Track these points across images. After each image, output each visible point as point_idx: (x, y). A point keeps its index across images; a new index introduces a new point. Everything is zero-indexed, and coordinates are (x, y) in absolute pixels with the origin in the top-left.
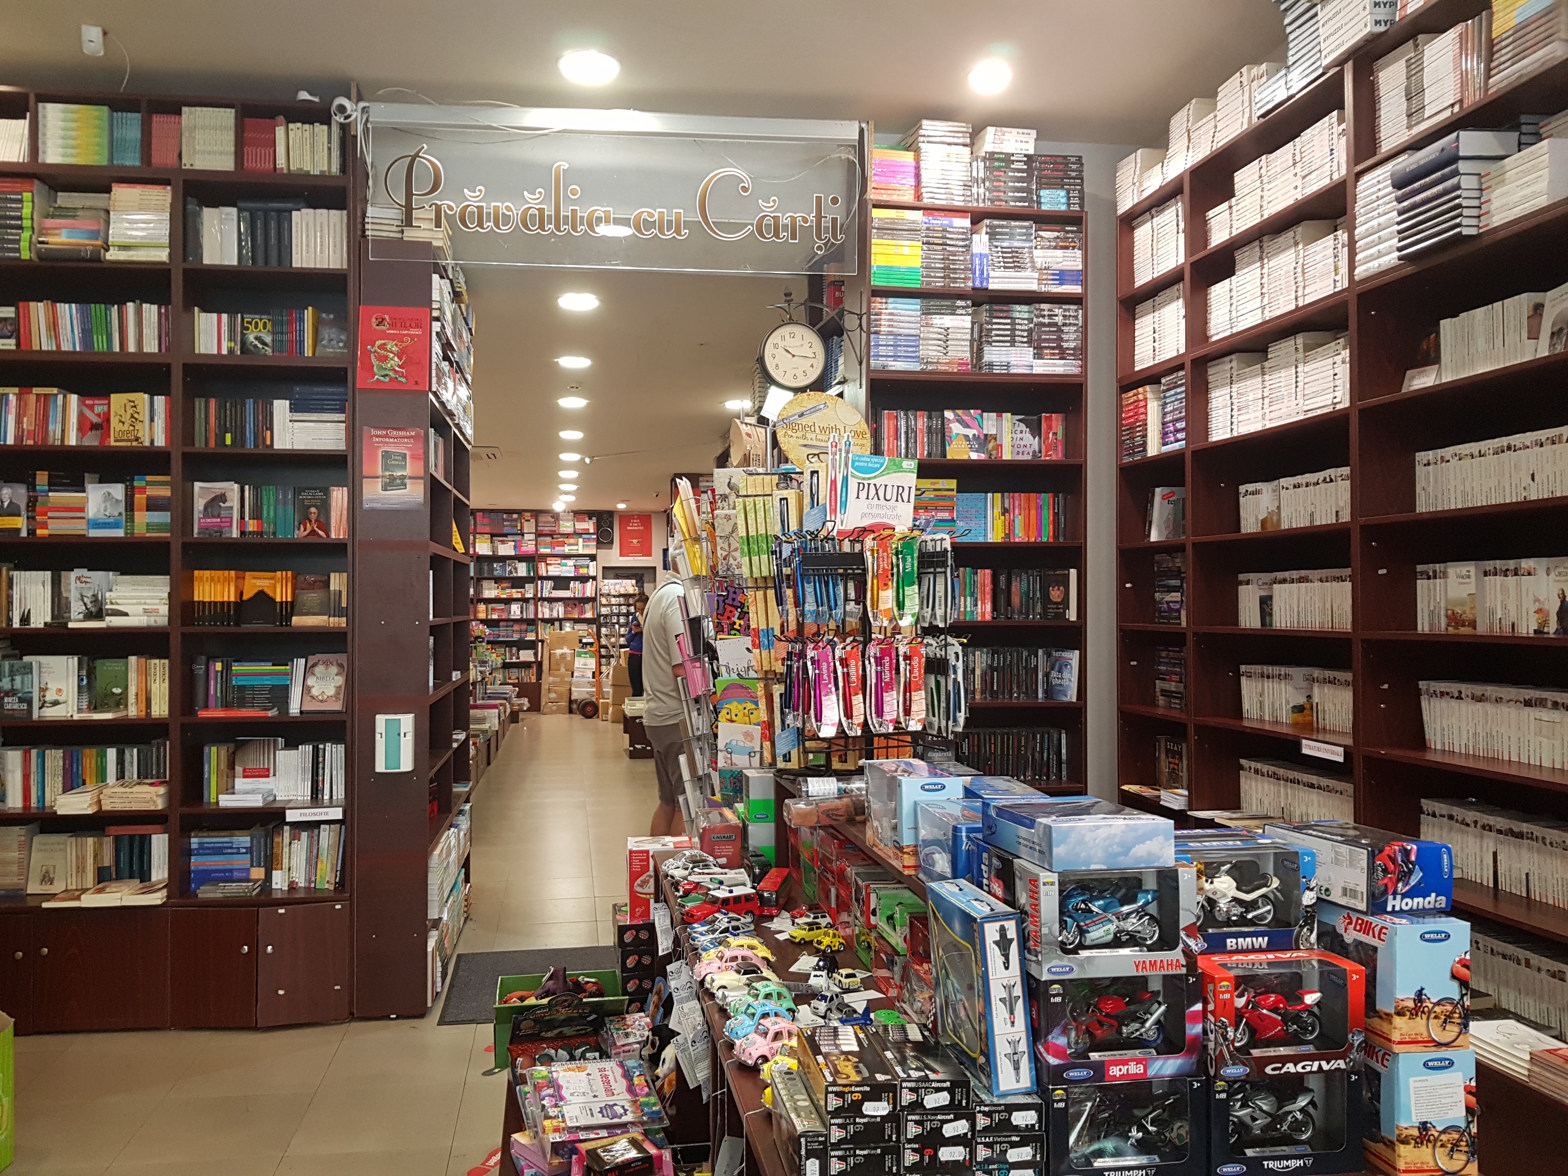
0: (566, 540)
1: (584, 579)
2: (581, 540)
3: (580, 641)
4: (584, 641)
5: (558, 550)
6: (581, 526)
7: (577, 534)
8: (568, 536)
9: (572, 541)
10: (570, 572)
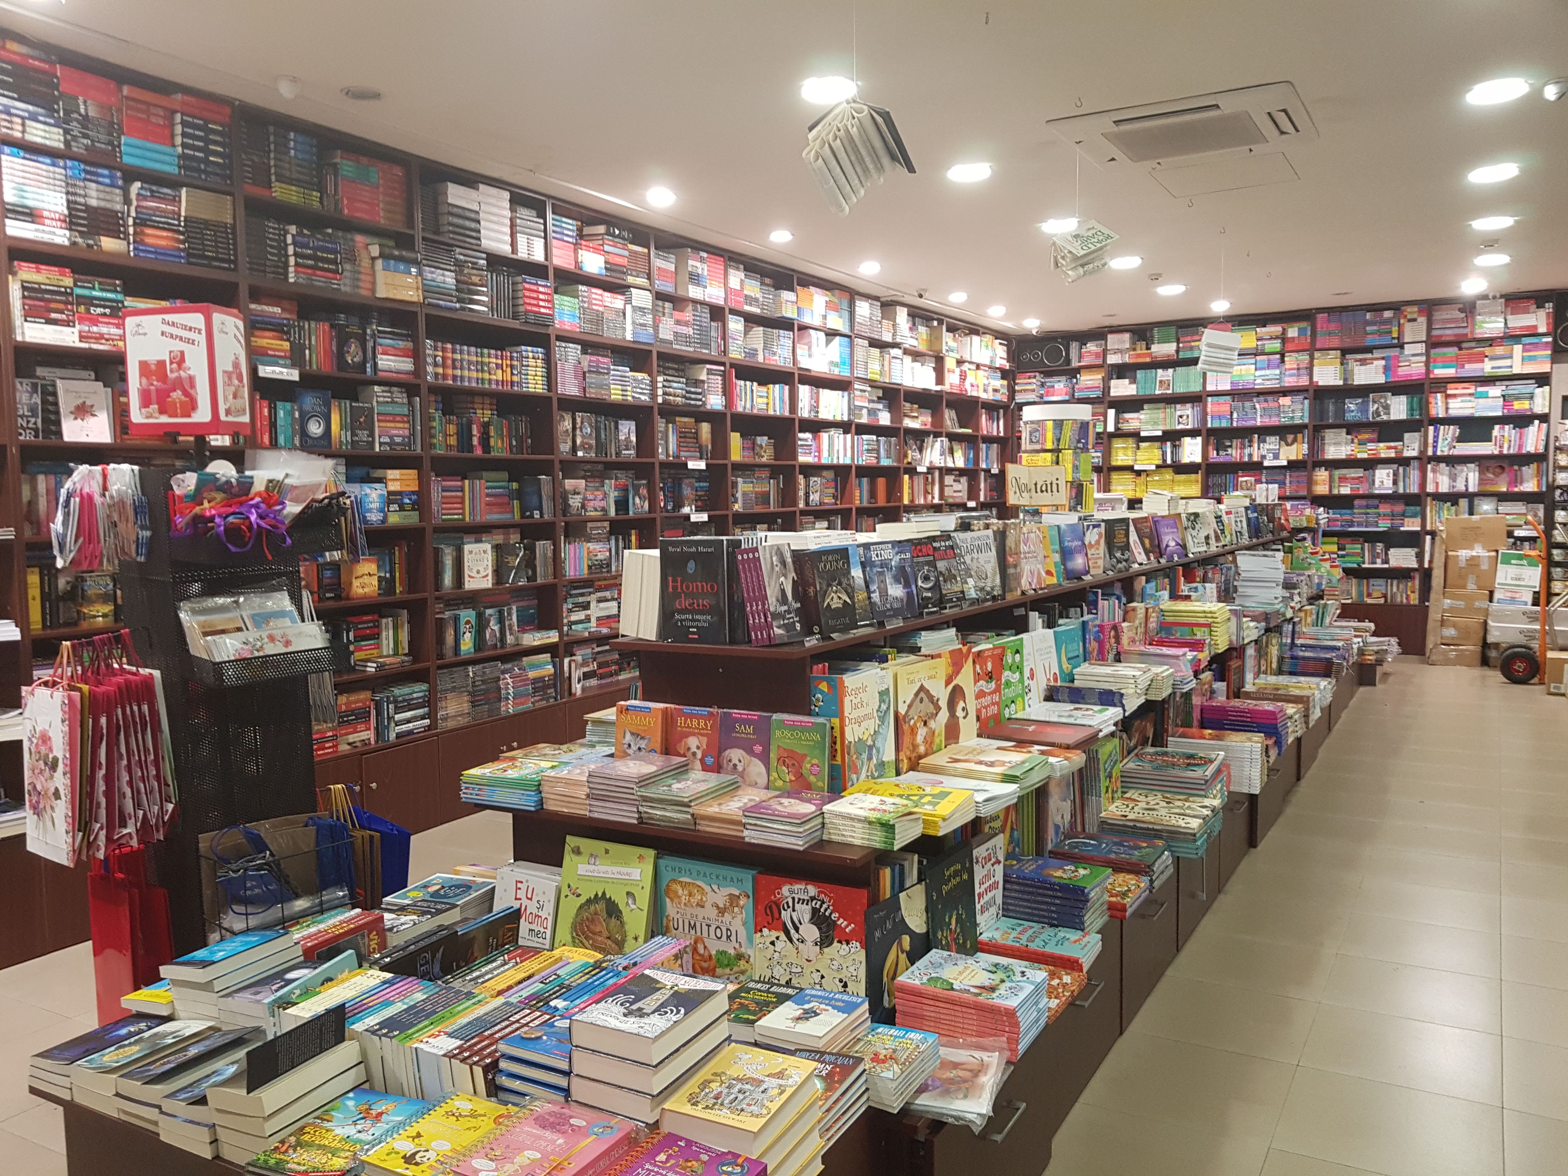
0: (1487, 351)
1: (1522, 421)
2: (1518, 349)
3: (1510, 534)
4: (1518, 533)
5: (1471, 369)
6: (1520, 321)
7: (1511, 337)
8: (1491, 342)
9: (1499, 350)
10: (1493, 409)
